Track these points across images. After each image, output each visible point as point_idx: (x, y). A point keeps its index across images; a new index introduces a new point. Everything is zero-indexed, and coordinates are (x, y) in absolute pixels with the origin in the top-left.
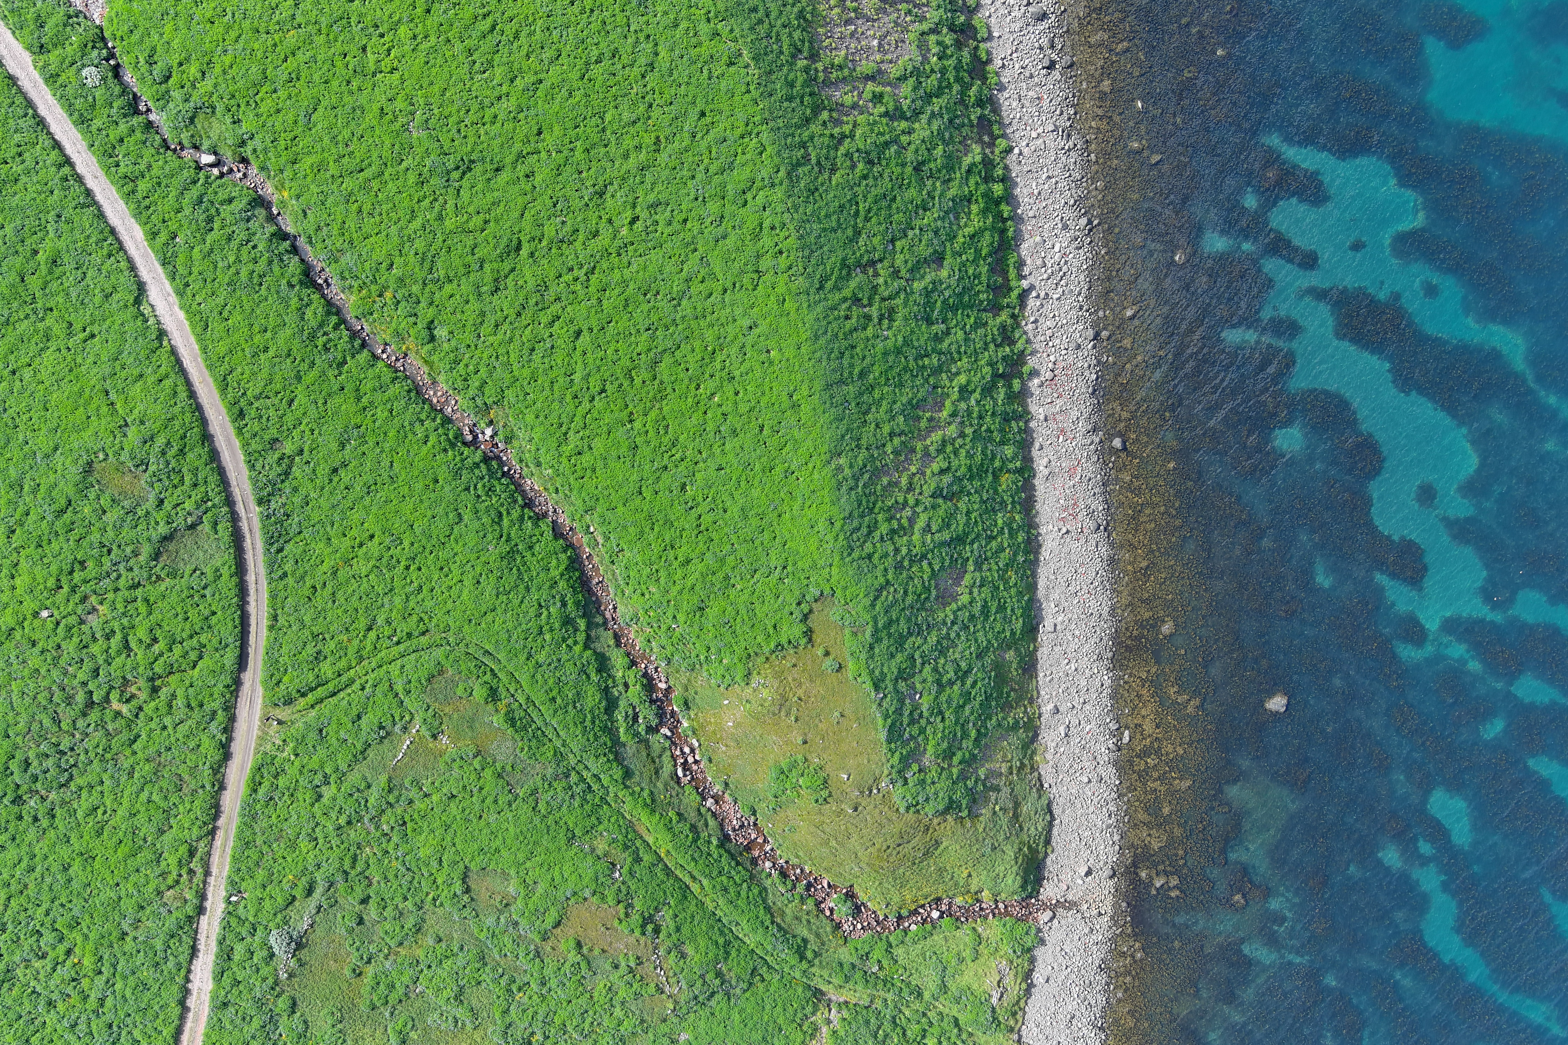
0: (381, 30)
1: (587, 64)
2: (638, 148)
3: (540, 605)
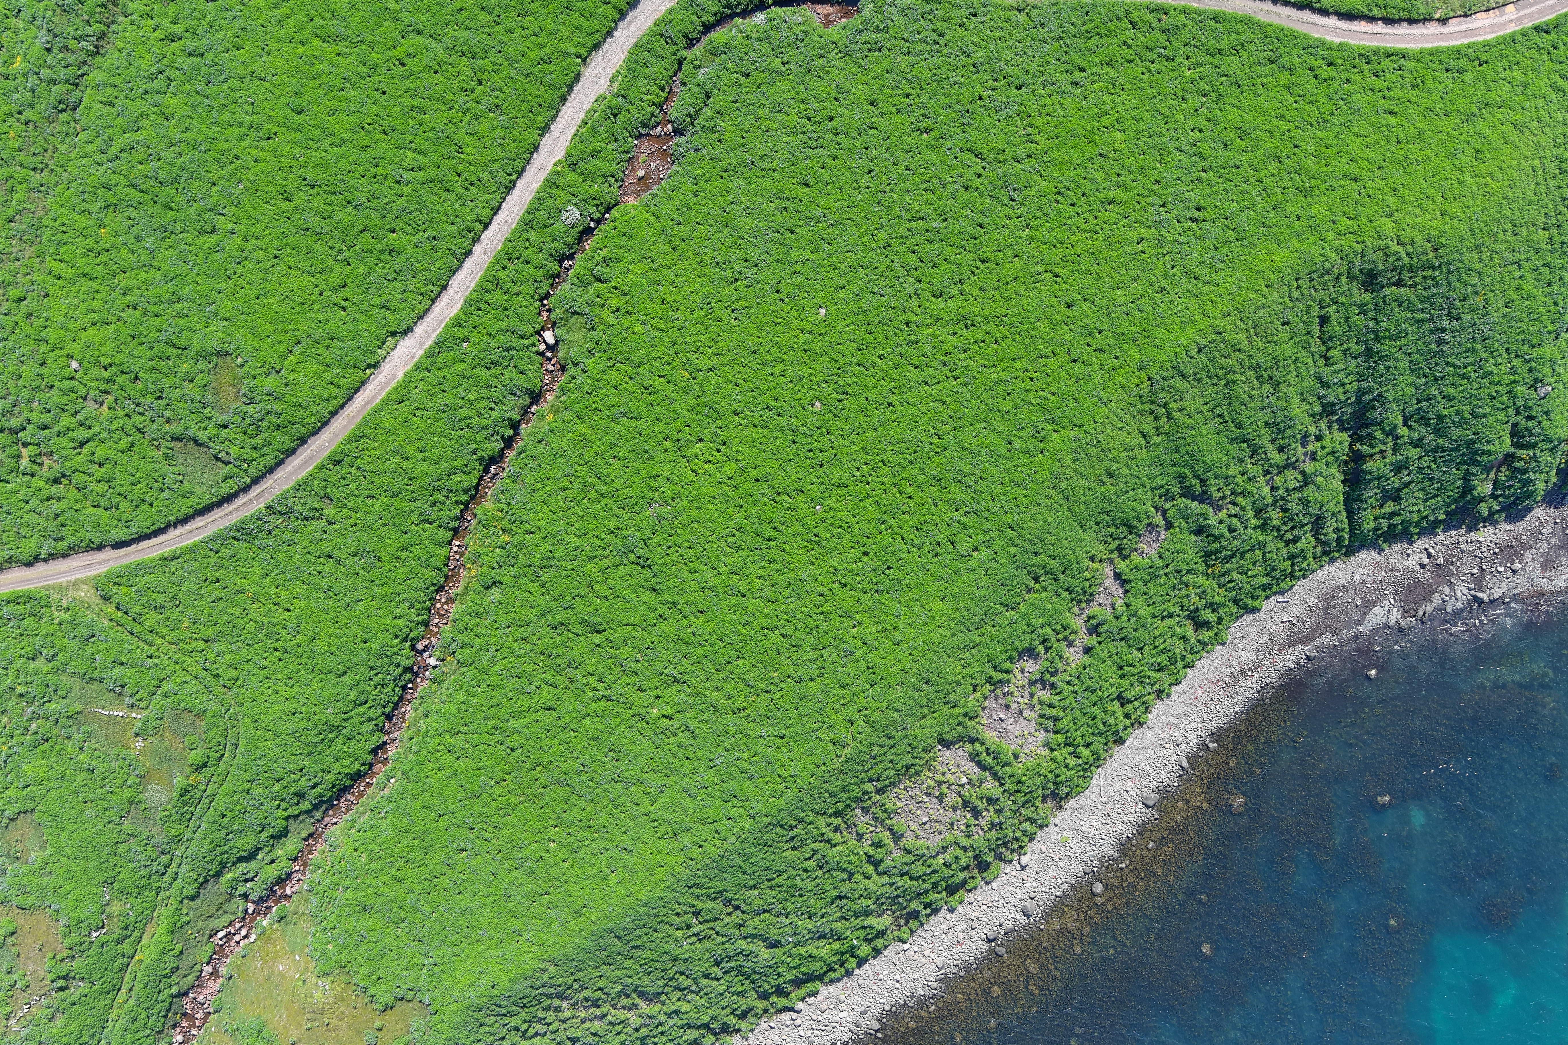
0: (723, 448)
1: (777, 627)
2: (729, 696)
3: (301, 770)
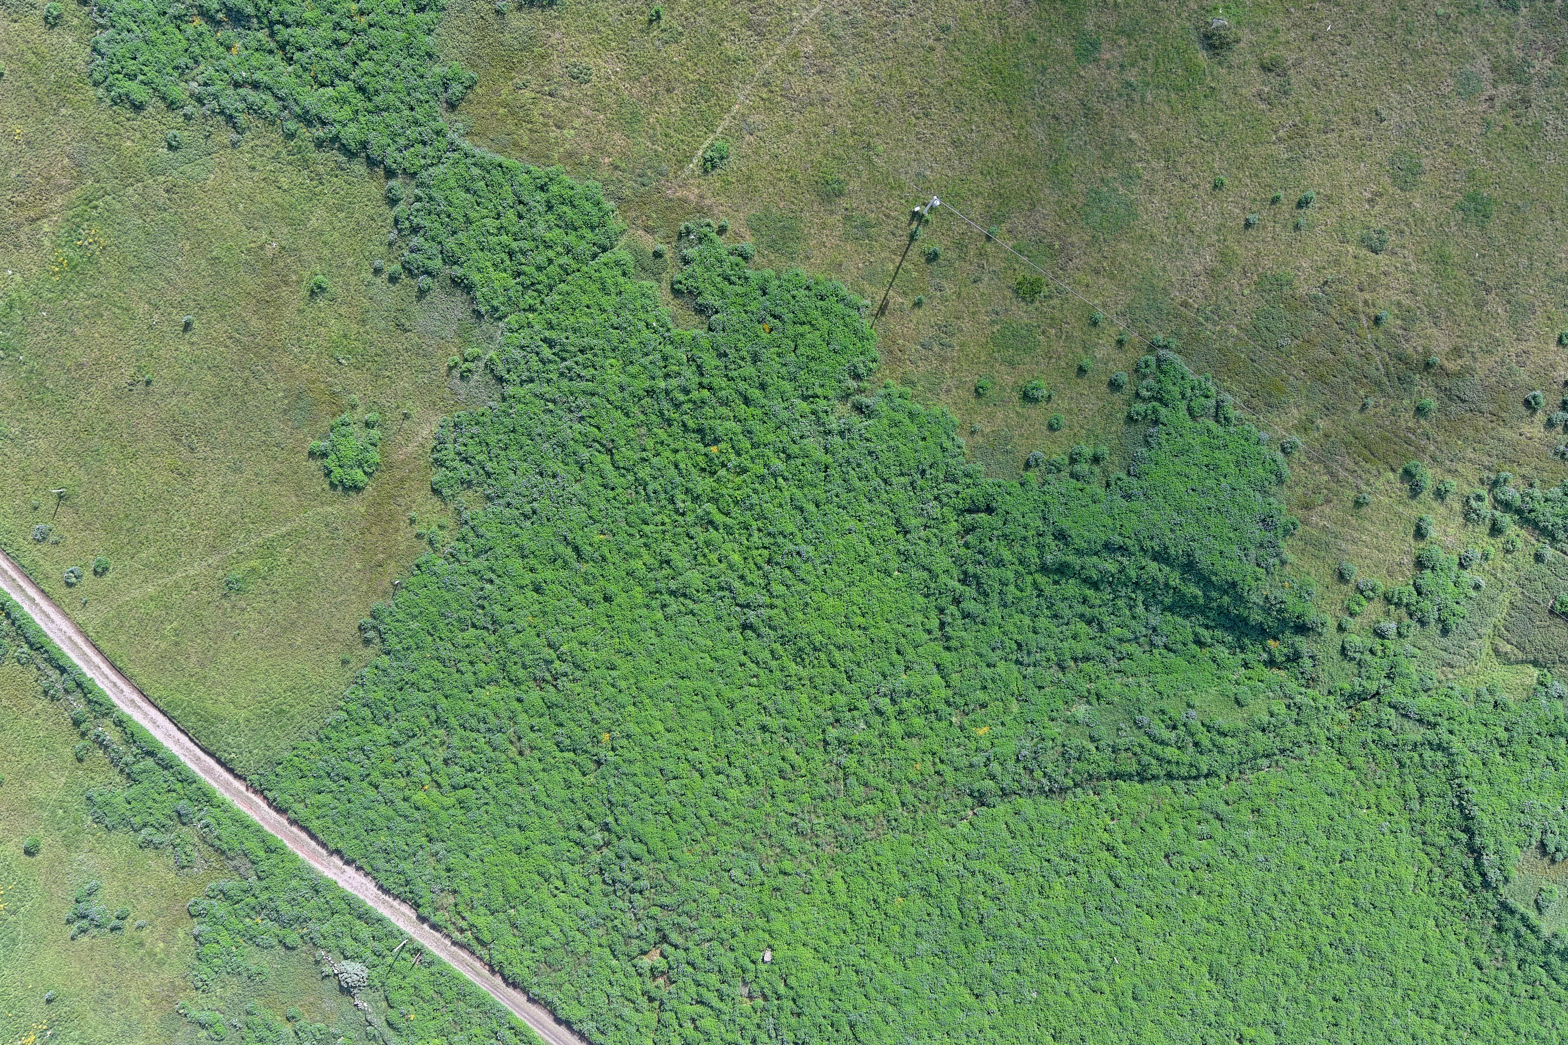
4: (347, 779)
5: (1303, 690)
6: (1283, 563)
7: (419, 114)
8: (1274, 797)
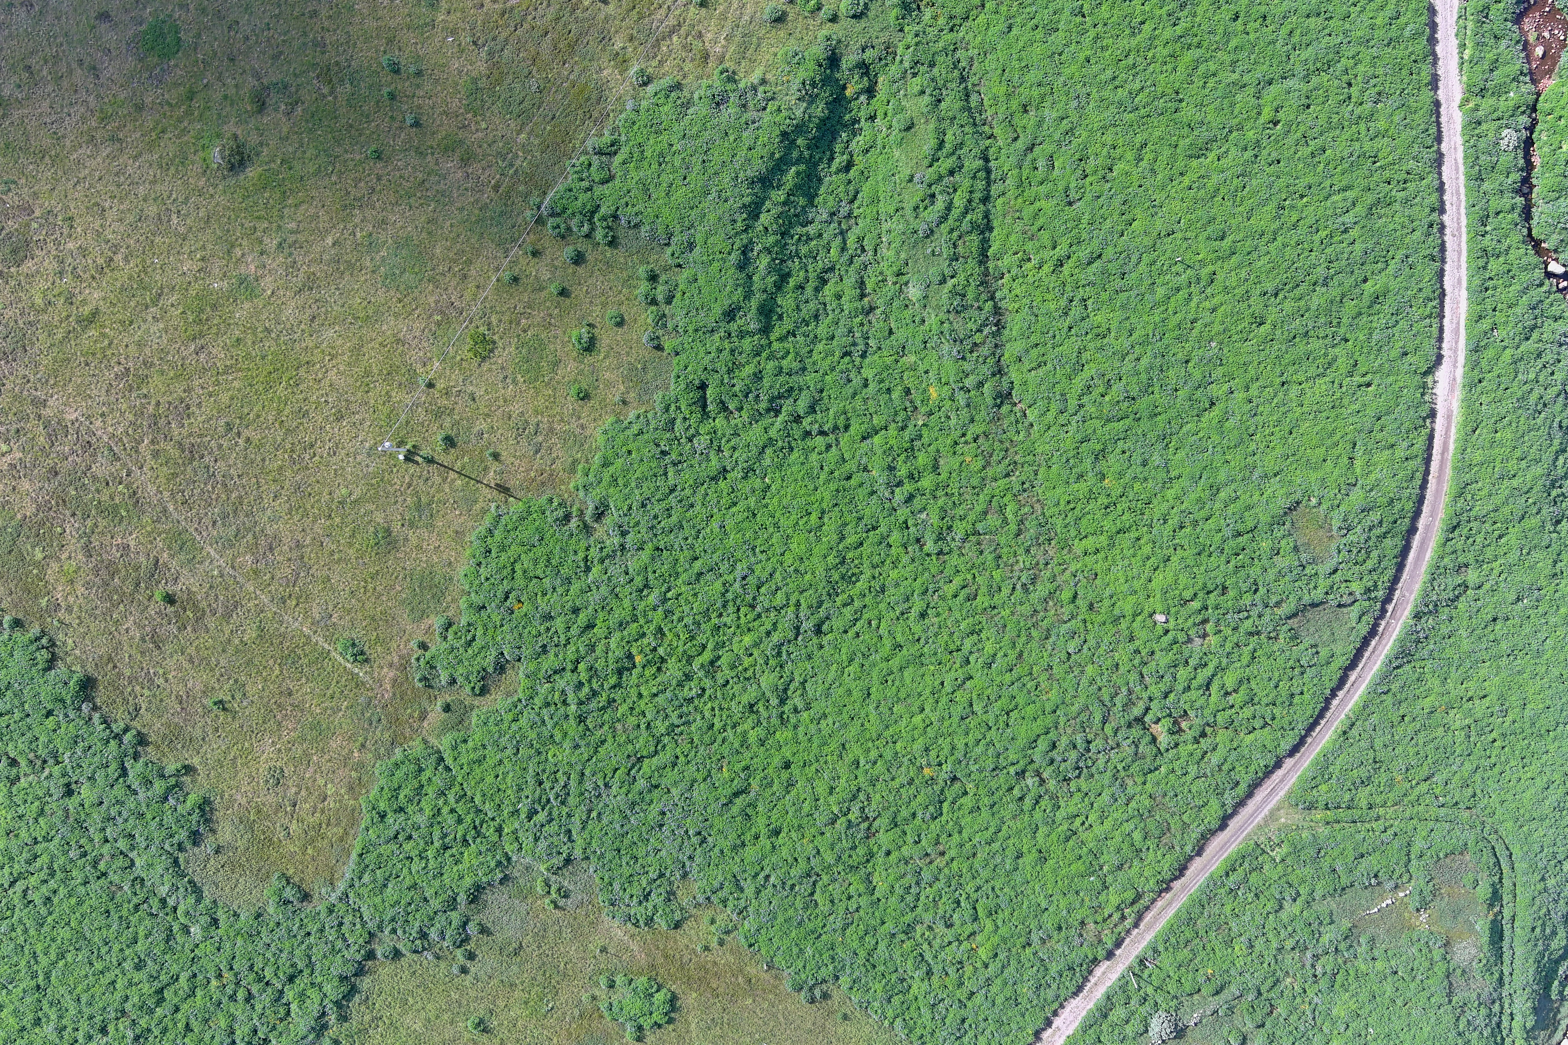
4: (963, 1021)
5: (898, 58)
6: (763, 82)
7: (313, 928)
8: (1011, 89)
